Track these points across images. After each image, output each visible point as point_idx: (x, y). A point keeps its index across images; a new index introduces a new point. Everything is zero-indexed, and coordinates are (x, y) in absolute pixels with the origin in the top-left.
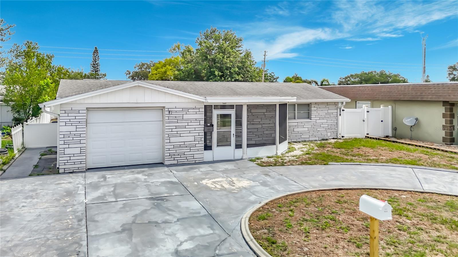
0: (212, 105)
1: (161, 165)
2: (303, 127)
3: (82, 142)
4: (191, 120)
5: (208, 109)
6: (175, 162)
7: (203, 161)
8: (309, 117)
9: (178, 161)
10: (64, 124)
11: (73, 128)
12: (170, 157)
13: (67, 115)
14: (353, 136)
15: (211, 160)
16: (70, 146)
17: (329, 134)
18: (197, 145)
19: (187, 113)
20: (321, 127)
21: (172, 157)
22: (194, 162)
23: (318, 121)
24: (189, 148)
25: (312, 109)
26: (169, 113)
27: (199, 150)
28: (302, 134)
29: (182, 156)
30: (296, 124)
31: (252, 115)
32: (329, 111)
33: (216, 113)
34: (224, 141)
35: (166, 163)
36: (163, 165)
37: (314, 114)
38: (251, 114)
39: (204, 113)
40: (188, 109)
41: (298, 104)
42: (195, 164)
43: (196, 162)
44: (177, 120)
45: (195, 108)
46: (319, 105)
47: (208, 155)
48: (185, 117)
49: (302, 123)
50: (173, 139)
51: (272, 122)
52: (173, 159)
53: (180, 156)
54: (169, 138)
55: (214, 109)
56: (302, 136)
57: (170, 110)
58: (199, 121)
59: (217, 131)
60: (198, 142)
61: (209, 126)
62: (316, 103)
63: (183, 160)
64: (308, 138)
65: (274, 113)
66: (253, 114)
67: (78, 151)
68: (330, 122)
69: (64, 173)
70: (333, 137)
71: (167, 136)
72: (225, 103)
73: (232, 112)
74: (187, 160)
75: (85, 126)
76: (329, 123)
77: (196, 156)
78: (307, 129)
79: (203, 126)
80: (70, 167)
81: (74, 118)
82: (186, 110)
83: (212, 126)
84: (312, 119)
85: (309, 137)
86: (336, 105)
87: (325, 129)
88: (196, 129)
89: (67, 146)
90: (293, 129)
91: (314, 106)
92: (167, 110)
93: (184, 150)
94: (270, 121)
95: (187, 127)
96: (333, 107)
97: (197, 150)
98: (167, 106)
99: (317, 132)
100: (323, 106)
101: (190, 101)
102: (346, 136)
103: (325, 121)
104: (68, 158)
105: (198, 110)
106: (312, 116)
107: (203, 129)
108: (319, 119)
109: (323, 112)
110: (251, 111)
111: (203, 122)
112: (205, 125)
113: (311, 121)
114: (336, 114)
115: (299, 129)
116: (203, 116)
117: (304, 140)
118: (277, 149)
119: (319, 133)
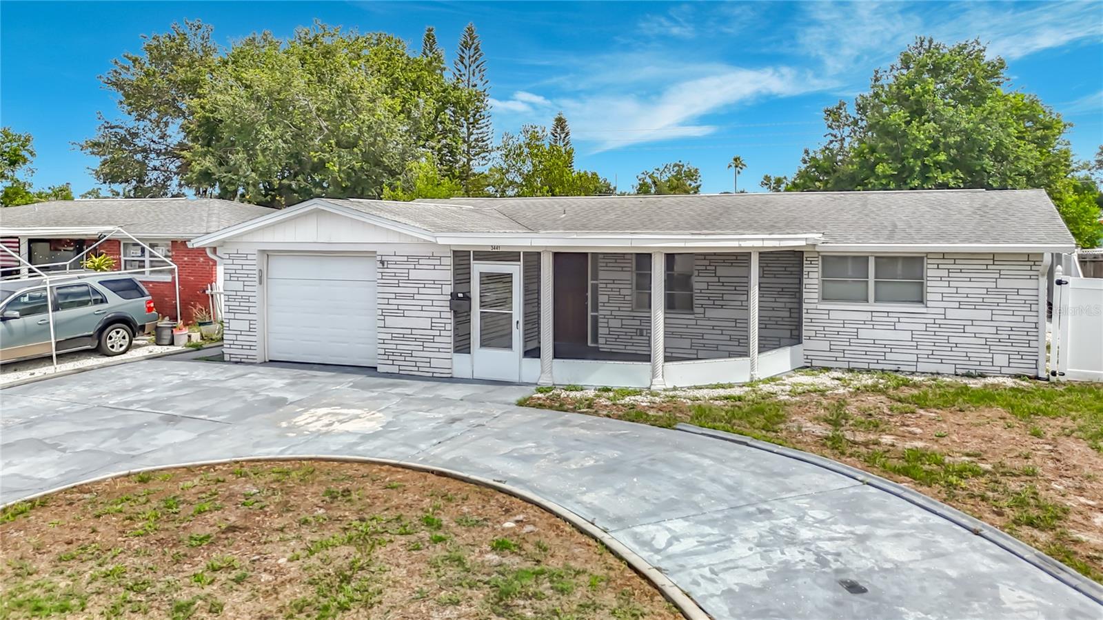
0: (470, 252)
2: (893, 328)
3: (252, 310)
4: (423, 283)
5: (462, 259)
6: (396, 369)
7: (449, 376)
8: (920, 298)
9: (401, 368)
10: (228, 277)
11: (240, 286)
12: (386, 357)
13: (231, 261)
14: (1102, 374)
15: (468, 375)
16: (236, 316)
17: (1001, 360)
18: (437, 339)
19: (417, 267)
20: (964, 335)
21: (391, 358)
22: (430, 375)
23: (950, 313)
24: (421, 343)
25: (930, 273)
26: (383, 265)
27: (441, 350)
28: (889, 350)
29: (407, 359)
30: (867, 316)
31: (719, 282)
32: (1001, 283)
33: (478, 268)
34: (496, 337)
35: (381, 369)
36: (375, 373)
37: (935, 287)
38: (716, 279)
39: (452, 267)
40: (419, 257)
41: (876, 258)
42: (433, 379)
43: (435, 375)
44: (397, 282)
45: (431, 257)
46: (957, 262)
47: (461, 365)
48: (414, 274)
49: (890, 315)
50: (390, 321)
51: (782, 305)
52: (391, 362)
53: (403, 358)
54: (383, 318)
55: (474, 260)
56: (889, 356)
57: (384, 258)
58: (440, 286)
59: (481, 312)
60: (438, 333)
61: (460, 299)
62: (944, 255)
63: (410, 368)
64: (915, 364)
65: (797, 281)
66: (722, 280)
67: (246, 326)
68: (1004, 320)
70: (1017, 371)
71: (380, 312)
72: (498, 247)
73: (516, 270)
74: (416, 369)
76: (1002, 324)
77: (434, 363)
78: (908, 336)
79: (450, 297)
80: (238, 354)
81: (240, 267)
82: (414, 260)
83: (469, 299)
84: (929, 304)
85: (917, 361)
86: (1035, 265)
87: (982, 341)
88: (435, 303)
89: (232, 315)
90: (856, 330)
91: (938, 265)
92: (379, 258)
93: (412, 346)
94: (775, 302)
95: (416, 297)
96: (1024, 270)
97: (437, 350)
98: (380, 250)
99: (950, 349)
100: (978, 265)
101: (409, 241)
103: (986, 314)
104: (235, 337)
105: (437, 262)
106: (930, 297)
107: (449, 304)
108: (959, 308)
109: (974, 285)
110: (715, 270)
111: (448, 289)
112: (454, 296)
113: (924, 310)
114: (1034, 292)
115: (879, 334)
116: (448, 275)
117: (895, 368)
118: (654, 375)
119: (958, 352)
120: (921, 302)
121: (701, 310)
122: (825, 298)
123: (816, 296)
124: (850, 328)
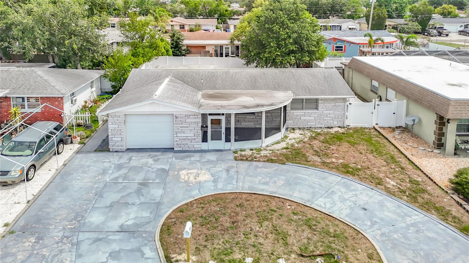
0: (207, 114)
1: (171, 150)
2: (310, 116)
3: (122, 134)
4: (191, 123)
5: (204, 116)
6: (181, 149)
7: (200, 149)
8: (317, 108)
9: (183, 148)
10: (111, 123)
11: (117, 126)
12: (177, 146)
13: (112, 118)
14: (359, 125)
15: (207, 149)
16: (115, 136)
17: (335, 123)
18: (196, 139)
19: (189, 118)
20: (327, 117)
21: (179, 146)
23: (324, 112)
24: (190, 141)
25: (319, 102)
26: (176, 118)
27: (198, 142)
28: (308, 122)
29: (185, 146)
30: (303, 113)
32: (336, 104)
33: (210, 118)
34: (216, 137)
35: (175, 149)
37: (320, 106)
39: (201, 118)
40: (190, 115)
41: (306, 99)
43: (195, 150)
44: (181, 123)
45: (194, 115)
47: (204, 146)
48: (187, 120)
49: (309, 113)
50: (178, 135)
54: (176, 134)
55: (209, 116)
56: (309, 124)
58: (197, 124)
59: (211, 131)
60: (196, 137)
61: (204, 127)
63: (186, 148)
67: (120, 139)
69: (113, 151)
70: (339, 125)
71: (175, 132)
73: (223, 118)
74: (189, 148)
75: (124, 125)
76: (336, 114)
77: (195, 146)
78: (313, 118)
79: (201, 127)
80: (116, 148)
81: (117, 120)
82: (188, 116)
83: (207, 127)
85: (316, 124)
86: (344, 99)
87: (332, 118)
88: (195, 129)
89: (113, 136)
91: (322, 100)
92: (175, 116)
93: (187, 142)
95: (188, 127)
96: (341, 100)
97: (196, 142)
98: (175, 113)
99: (323, 121)
101: (185, 111)
102: (352, 125)
103: (333, 112)
104: (115, 143)
105: (197, 117)
106: (319, 108)
107: (200, 129)
108: (326, 110)
109: (330, 105)
111: (200, 125)
112: (202, 127)
113: (318, 111)
114: (344, 106)
115: (307, 118)
116: (200, 120)
117: (310, 126)
118: (262, 143)
119: (326, 122)
120: (316, 109)
121: (257, 114)
122: (291, 109)
123: (290, 109)
124: (299, 117)
